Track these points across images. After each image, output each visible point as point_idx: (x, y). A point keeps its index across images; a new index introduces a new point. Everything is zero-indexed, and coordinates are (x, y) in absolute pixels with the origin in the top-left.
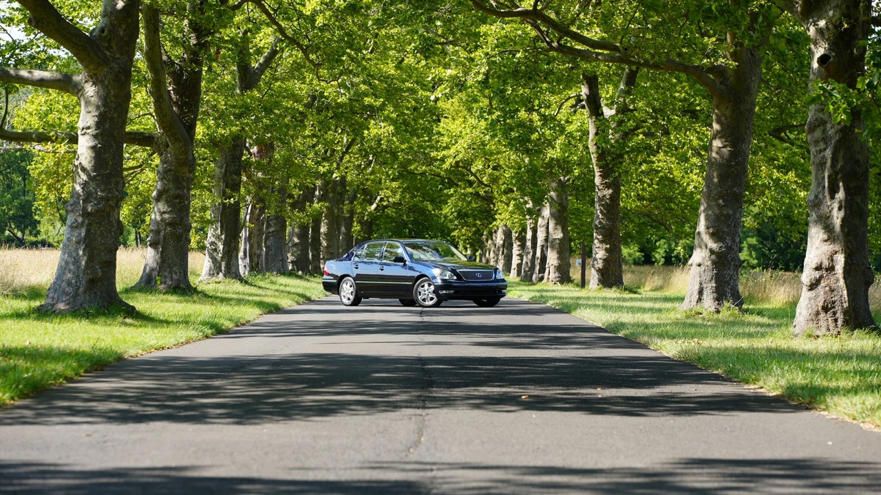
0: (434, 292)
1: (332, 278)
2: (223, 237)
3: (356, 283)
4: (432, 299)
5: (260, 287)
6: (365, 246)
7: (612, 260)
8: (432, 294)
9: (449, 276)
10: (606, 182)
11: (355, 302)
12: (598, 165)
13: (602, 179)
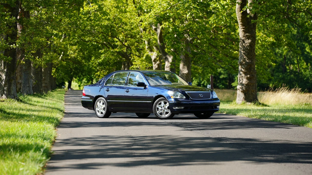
0: (168, 108)
1: (90, 98)
2: (5, 70)
3: (107, 102)
4: (167, 113)
5: (30, 104)
6: (113, 75)
7: (252, 85)
8: (167, 109)
9: (180, 96)
10: (247, 35)
11: (107, 116)
12: (242, 24)
13: (244, 33)
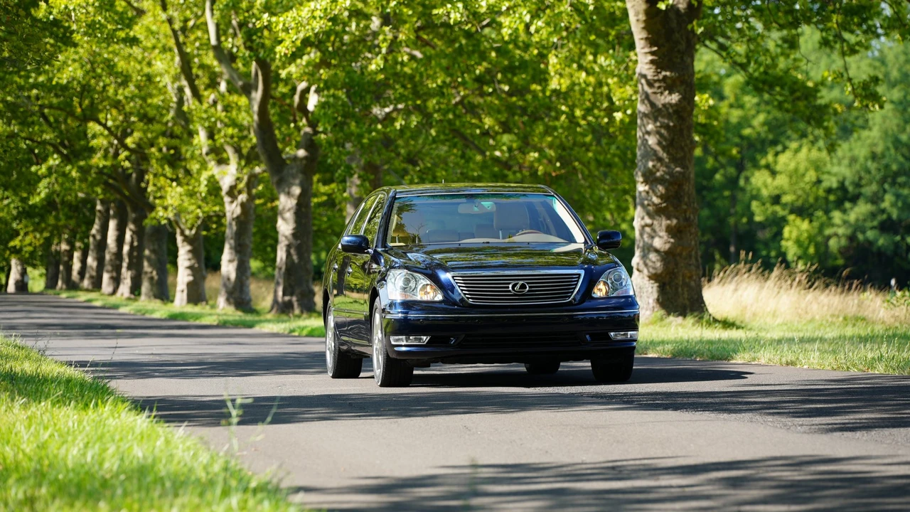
7: (684, 254)
10: (665, 77)
12: (647, 39)
13: (656, 69)
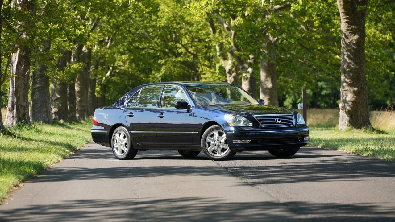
0: (226, 142)
1: (103, 128)
3: (131, 134)
4: (223, 150)
6: (139, 91)
7: (361, 102)
8: (224, 144)
9: (244, 122)
10: (352, 28)
11: (131, 156)
12: (344, 12)
13: (349, 25)
